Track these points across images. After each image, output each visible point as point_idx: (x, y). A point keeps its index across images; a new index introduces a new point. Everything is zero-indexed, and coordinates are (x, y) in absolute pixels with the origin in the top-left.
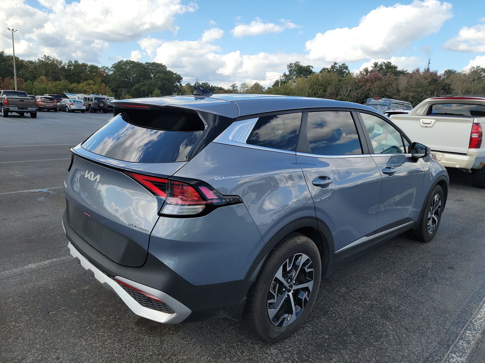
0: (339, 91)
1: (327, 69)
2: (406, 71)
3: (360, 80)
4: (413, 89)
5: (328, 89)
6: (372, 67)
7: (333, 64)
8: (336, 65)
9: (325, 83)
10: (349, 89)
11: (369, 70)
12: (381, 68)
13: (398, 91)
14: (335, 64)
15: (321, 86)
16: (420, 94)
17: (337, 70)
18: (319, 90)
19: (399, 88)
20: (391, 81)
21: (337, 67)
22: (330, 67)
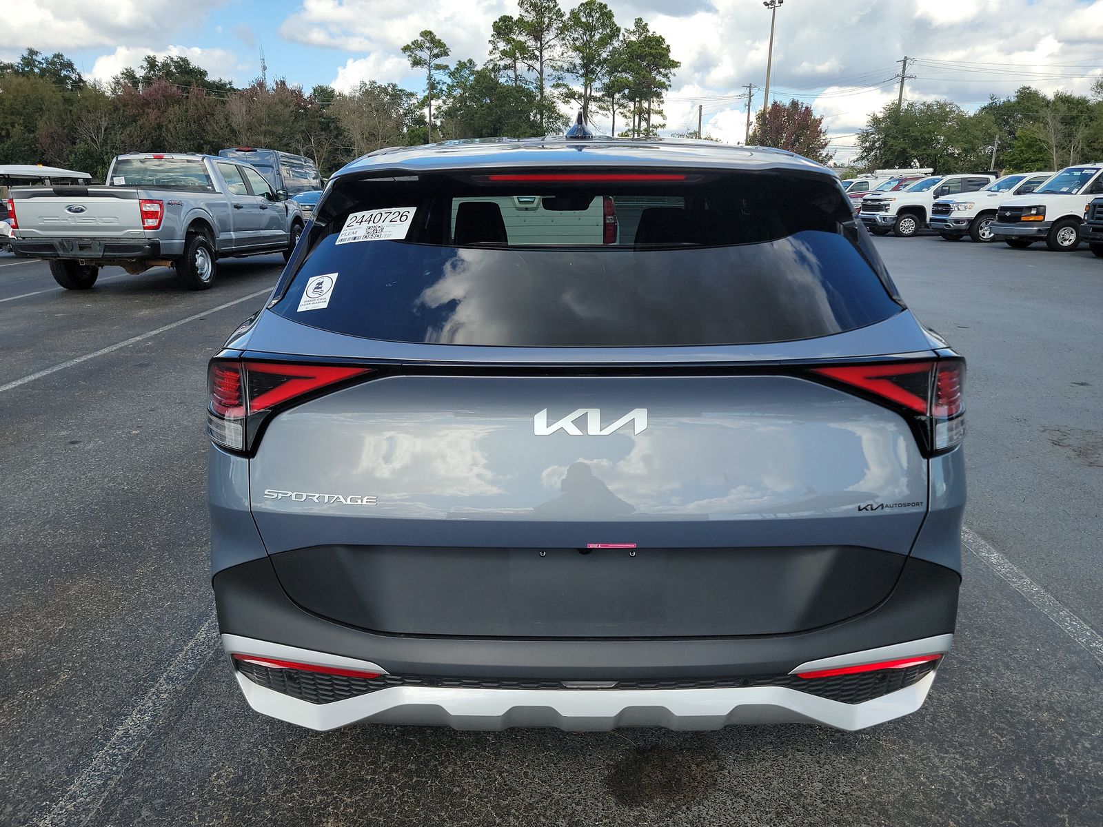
0: (76, 129)
1: (11, 66)
2: (230, 83)
3: (125, 101)
4: (264, 128)
5: (40, 124)
6: (142, 67)
7: (26, 54)
8: (34, 57)
9: (24, 108)
10: (104, 124)
11: (138, 76)
12: (169, 74)
13: (233, 131)
14: (32, 52)
15: (12, 114)
16: (281, 140)
17: (43, 70)
18: (13, 126)
19: (233, 124)
20: (208, 107)
21: (40, 63)
22: (19, 60)
